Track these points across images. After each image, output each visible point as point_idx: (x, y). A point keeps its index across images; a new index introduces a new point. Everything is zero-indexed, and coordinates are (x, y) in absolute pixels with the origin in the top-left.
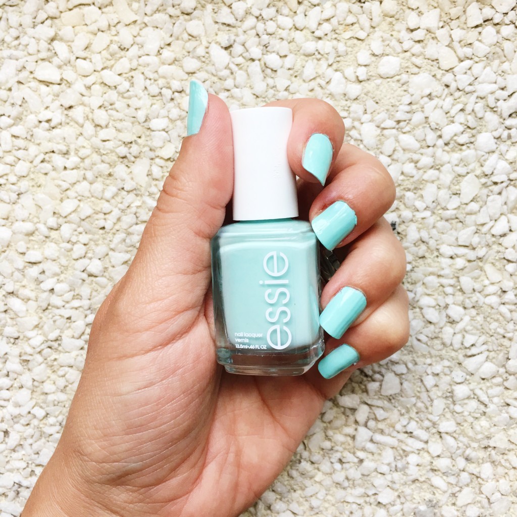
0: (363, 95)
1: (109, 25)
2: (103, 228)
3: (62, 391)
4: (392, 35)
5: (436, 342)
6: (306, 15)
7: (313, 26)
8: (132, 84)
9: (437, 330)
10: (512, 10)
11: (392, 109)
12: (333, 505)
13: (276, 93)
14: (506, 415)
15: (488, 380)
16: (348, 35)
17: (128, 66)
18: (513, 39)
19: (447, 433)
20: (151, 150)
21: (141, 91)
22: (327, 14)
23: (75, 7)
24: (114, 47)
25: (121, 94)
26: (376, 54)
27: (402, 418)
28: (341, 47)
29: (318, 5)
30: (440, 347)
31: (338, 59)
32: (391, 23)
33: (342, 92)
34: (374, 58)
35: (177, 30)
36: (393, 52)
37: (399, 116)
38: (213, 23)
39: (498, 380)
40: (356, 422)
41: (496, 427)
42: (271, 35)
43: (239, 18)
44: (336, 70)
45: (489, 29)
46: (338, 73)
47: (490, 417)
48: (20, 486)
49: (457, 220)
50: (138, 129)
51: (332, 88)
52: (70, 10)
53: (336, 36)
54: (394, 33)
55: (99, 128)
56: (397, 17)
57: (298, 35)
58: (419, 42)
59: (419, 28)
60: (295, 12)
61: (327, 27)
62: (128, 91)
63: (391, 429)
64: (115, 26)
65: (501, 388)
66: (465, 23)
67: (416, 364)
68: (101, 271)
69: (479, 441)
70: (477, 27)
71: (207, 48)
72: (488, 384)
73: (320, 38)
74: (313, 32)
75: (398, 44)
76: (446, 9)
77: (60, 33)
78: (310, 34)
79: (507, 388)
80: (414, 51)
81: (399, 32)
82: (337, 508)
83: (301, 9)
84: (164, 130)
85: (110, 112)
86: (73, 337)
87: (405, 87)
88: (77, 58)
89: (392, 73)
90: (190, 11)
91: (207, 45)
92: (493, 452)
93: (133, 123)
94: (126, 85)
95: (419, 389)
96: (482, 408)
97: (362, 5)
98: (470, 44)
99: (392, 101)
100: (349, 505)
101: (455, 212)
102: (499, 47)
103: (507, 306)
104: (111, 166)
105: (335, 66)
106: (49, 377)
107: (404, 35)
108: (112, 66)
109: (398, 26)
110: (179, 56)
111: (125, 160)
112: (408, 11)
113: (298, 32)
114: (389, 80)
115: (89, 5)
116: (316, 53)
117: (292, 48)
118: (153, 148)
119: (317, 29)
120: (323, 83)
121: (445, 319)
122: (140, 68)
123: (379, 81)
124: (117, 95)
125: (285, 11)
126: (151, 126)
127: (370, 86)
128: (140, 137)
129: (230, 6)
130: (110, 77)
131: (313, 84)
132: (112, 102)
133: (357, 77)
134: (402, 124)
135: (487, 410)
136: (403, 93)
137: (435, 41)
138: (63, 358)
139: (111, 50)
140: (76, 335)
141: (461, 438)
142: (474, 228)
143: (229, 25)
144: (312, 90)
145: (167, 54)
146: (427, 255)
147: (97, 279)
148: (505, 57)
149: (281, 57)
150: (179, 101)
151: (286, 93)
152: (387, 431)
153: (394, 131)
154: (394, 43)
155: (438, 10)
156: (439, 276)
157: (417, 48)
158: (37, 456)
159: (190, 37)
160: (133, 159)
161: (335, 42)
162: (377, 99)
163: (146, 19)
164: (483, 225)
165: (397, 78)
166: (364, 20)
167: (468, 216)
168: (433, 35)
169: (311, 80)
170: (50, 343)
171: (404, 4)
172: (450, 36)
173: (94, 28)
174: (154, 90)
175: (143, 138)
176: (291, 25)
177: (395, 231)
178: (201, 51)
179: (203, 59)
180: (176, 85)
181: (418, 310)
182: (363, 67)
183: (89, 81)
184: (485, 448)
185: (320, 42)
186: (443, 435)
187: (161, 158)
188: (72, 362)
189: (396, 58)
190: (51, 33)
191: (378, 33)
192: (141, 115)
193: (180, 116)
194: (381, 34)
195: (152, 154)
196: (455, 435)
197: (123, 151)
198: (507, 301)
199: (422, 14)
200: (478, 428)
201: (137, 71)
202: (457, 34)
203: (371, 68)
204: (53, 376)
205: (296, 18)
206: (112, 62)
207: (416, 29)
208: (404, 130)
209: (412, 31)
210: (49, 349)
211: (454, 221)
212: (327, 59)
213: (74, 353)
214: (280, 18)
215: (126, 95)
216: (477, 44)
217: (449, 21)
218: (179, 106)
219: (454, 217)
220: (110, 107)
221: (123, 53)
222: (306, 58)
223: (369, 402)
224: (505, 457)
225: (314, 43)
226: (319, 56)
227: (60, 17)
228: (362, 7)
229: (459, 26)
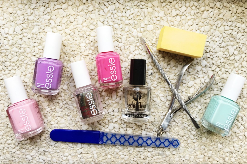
0: (142, 36)
1: (67, 15)
2: (67, 76)
3: (56, 124)
4: (151, 19)
5: (164, 106)
6: (125, 13)
7: (128, 16)
8: (74, 33)
9: (164, 103)
10: (185, 11)
11: (151, 40)
12: (136, 152)
13: (117, 35)
14: (183, 126)
15: (178, 116)
16: (138, 18)
17: (73, 28)
18: (185, 20)
19: (167, 131)
20: (81, 53)
21: (77, 35)
22: (132, 12)
23: (56, 9)
24: (69, 22)
25: (71, 36)
26: (146, 24)
27: (155, 128)
28: (136, 22)
29: (129, 9)
30: (165, 108)
31: (135, 25)
32: (150, 15)
33: (136, 35)
34: (145, 25)
35: (87, 17)
36: (151, 24)
37: (153, 42)
38: (98, 15)
39: (181, 116)
40: (142, 129)
41: (180, 129)
42: (115, 18)
43: (106, 13)
44: (135, 29)
45: (178, 17)
46: (135, 30)
47: (179, 127)
48: (45, 151)
49: (169, 72)
50: (77, 47)
51: (134, 34)
52: (54, 10)
53: (134, 19)
54: (151, 18)
55: (65, 46)
56: (152, 13)
57: (123, 18)
58: (158, 20)
59: (158, 16)
60: (122, 12)
61: (132, 16)
62: (73, 35)
63: (152, 131)
64: (68, 16)
65: (182, 118)
66: (172, 15)
67: (158, 113)
68: (67, 89)
69: (176, 133)
70: (175, 16)
71: (97, 22)
72: (178, 117)
73: (130, 19)
74: (128, 18)
75: (152, 21)
76: (166, 11)
77: (52, 17)
78: (127, 18)
79: (183, 118)
80: (157, 23)
81: (153, 17)
82: (137, 153)
83: (124, 11)
84: (84, 47)
85: (68, 41)
86: (59, 108)
87: (154, 34)
88: (57, 25)
89: (151, 30)
90: (91, 11)
91: (97, 21)
92: (180, 136)
93: (75, 45)
94: (73, 33)
95: (159, 120)
96: (177, 124)
97: (142, 9)
98: (173, 21)
99: (151, 38)
100: (140, 152)
101: (169, 70)
102: (181, 22)
103: (183, 96)
104: (69, 57)
105: (134, 28)
106: (52, 120)
107: (154, 19)
108: (68, 28)
109: (152, 16)
110: (88, 25)
111: (73, 56)
112: (155, 11)
113: (123, 17)
114: (150, 32)
115: (60, 9)
116: (129, 24)
117: (122, 22)
118: (81, 52)
119: (129, 17)
120: (131, 33)
121: (166, 100)
122: (76, 28)
123: (147, 32)
124: (70, 36)
125: (119, 11)
126: (80, 46)
127: (144, 33)
128: (77, 49)
129: (103, 10)
130: (68, 31)
131: (128, 33)
132: (68, 39)
133: (141, 31)
134: (154, 45)
135: (178, 125)
136: (154, 36)
137: (163, 20)
138: (57, 114)
139: (68, 23)
140: (60, 107)
141: (171, 133)
142: (174, 74)
143: (103, 15)
144: (128, 35)
145: (85, 24)
146: (161, 82)
147: (66, 91)
148: (183, 25)
149: (118, 25)
150: (89, 38)
151: (120, 36)
152: (150, 131)
153: (152, 47)
154: (151, 21)
155: (164, 11)
156: (165, 88)
157: (158, 22)
158: (50, 142)
159: (91, 19)
160: (75, 56)
161: (134, 20)
162: (147, 37)
163: (78, 14)
164: (177, 73)
165: (152, 31)
166: (142, 14)
167: (173, 71)
168: (162, 19)
169: (127, 32)
170: (52, 110)
171: (154, 9)
172: (167, 19)
173: (62, 16)
174: (81, 35)
175: (78, 49)
176: (121, 16)
177: (152, 75)
178: (95, 23)
179: (96, 26)
180: (88, 33)
181: (159, 97)
182: (143, 28)
183: (61, 32)
184: (178, 135)
185: (130, 20)
186: (166, 132)
187: (84, 55)
188: (59, 115)
189: (152, 25)
190: (49, 18)
191: (147, 18)
192: (77, 42)
193: (89, 43)
194: (148, 18)
195: (81, 54)
196: (169, 132)
197: (72, 53)
198: (183, 94)
199: (159, 12)
200: (175, 130)
201: (75, 29)
202: (169, 18)
203: (145, 28)
204: (54, 120)
205: (123, 13)
206: (68, 26)
207: (157, 17)
208: (154, 46)
209: (156, 17)
210: (52, 112)
211: (168, 72)
212: (132, 26)
213: (60, 113)
214: (118, 13)
215: (72, 36)
216: (175, 21)
217: (167, 14)
218: (89, 40)
219: (168, 71)
220: (68, 40)
221: (71, 24)
222: (126, 25)
223: (146, 124)
224: (183, 137)
225: (128, 21)
226: (130, 25)
227: (51, 12)
228: (142, 10)
229: (170, 16)
